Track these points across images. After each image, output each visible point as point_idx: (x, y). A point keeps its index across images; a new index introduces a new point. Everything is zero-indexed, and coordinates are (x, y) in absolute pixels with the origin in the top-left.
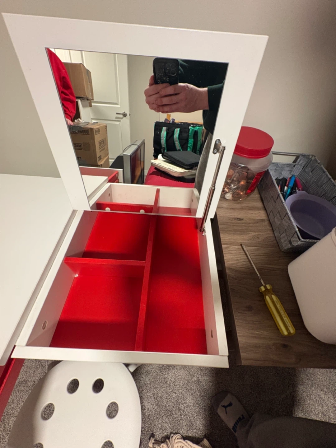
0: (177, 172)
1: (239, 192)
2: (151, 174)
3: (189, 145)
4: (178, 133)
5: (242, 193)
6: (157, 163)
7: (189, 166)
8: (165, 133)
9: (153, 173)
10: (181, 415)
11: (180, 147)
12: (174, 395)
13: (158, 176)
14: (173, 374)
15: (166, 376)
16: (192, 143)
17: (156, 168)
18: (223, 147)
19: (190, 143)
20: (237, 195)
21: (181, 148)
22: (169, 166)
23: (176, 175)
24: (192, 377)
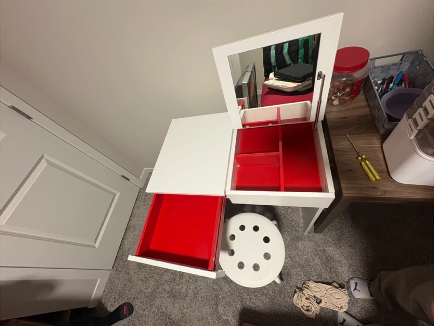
0: (290, 87)
1: (344, 97)
2: (265, 95)
3: (299, 56)
4: (287, 47)
5: (347, 98)
6: (270, 83)
7: (302, 79)
8: (274, 52)
9: (268, 93)
10: (311, 269)
11: (290, 61)
12: (305, 257)
13: (272, 94)
14: (302, 244)
15: (297, 244)
16: (303, 53)
17: (269, 88)
18: (323, 75)
19: (301, 54)
20: (344, 100)
21: (292, 61)
22: (282, 83)
23: (289, 90)
24: (318, 246)
